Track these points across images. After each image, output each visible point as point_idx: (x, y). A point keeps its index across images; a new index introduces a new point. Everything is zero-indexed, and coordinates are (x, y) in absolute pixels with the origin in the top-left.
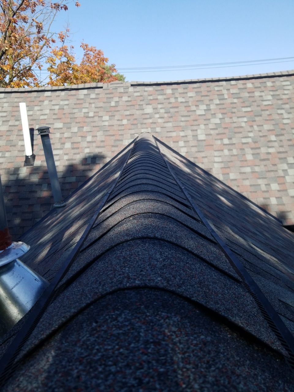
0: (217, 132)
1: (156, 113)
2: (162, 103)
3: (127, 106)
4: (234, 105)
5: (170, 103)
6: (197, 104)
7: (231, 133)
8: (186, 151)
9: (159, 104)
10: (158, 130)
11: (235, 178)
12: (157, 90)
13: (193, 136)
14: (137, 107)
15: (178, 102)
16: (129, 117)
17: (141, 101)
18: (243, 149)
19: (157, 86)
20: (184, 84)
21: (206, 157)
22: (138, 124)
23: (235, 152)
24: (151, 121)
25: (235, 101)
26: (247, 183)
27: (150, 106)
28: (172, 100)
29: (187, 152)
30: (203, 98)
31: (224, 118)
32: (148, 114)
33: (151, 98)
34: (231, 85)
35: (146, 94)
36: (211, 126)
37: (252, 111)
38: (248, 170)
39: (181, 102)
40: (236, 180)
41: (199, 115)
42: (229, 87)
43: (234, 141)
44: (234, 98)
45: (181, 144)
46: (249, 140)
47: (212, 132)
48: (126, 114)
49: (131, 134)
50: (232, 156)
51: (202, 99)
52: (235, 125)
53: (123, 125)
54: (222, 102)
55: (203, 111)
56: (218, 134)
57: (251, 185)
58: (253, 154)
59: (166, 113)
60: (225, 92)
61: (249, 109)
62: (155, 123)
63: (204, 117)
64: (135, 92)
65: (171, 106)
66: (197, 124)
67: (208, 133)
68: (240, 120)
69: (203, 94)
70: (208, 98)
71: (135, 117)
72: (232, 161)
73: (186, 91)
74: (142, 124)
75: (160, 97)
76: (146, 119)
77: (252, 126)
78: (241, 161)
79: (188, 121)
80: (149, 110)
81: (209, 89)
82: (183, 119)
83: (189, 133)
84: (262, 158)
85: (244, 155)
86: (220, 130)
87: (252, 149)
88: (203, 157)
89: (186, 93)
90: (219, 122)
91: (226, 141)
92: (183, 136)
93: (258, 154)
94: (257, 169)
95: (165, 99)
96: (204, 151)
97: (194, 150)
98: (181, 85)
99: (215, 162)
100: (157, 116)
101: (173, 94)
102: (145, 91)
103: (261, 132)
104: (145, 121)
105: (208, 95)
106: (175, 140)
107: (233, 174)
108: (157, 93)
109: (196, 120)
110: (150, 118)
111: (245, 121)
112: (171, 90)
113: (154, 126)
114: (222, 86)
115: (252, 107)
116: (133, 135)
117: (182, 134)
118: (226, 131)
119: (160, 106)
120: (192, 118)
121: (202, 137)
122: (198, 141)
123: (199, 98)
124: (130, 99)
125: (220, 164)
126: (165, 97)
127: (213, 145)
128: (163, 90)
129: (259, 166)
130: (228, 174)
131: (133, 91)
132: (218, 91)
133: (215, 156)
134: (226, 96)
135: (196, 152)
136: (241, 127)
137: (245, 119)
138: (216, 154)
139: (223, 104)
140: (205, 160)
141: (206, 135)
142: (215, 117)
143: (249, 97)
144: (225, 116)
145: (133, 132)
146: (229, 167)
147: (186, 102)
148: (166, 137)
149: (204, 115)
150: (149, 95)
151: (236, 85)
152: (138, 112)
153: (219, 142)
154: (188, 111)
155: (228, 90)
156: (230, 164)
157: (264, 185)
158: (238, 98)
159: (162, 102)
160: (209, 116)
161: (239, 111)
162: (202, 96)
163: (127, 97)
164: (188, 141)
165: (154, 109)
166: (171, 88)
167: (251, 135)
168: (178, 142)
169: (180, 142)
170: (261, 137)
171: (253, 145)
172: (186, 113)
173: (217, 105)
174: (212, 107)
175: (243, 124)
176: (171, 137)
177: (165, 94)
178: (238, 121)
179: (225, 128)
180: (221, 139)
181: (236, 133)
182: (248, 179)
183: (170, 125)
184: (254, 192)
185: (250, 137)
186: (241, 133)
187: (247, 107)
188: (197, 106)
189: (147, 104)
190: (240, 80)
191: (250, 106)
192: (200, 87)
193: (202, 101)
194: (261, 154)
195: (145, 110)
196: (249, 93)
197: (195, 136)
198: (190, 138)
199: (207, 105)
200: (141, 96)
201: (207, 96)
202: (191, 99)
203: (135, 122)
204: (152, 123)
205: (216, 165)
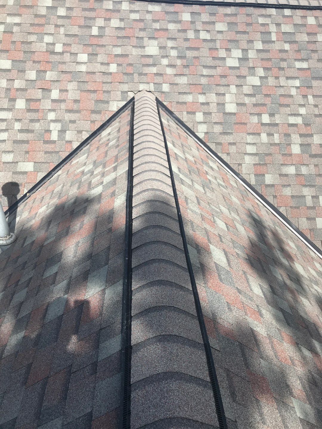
0: (254, 100)
1: (163, 57)
2: (175, 39)
3: (118, 37)
4: (284, 55)
5: (186, 40)
6: (230, 47)
7: (273, 105)
8: (206, 131)
9: (168, 39)
10: (166, 88)
11: (272, 183)
12: (167, 13)
13: (218, 104)
14: (134, 41)
15: (199, 39)
16: (120, 60)
17: (141, 30)
18: (288, 135)
19: (168, 4)
20: (212, 5)
21: (234, 144)
22: (135, 74)
23: (277, 138)
24: (154, 70)
25: (287, 47)
26: (288, 192)
27: (155, 42)
28: (191, 35)
29: (206, 133)
30: (239, 37)
31: (266, 78)
32: (151, 56)
33: (157, 26)
34: (284, 16)
35: (149, 17)
36: (246, 90)
37: (309, 69)
38: (291, 170)
39: (205, 40)
40: (273, 186)
41: (230, 68)
42: (280, 20)
43: (278, 119)
44: (285, 42)
45: (199, 116)
46: (299, 120)
47: (247, 100)
48: (116, 53)
49: (122, 92)
50: (271, 144)
51: (237, 39)
52: (282, 91)
53: (111, 73)
54: (267, 47)
55: (237, 60)
56: (255, 105)
57: (293, 197)
58: (301, 145)
59: (179, 57)
60: (273, 28)
61: (305, 65)
62: (161, 75)
63: (238, 73)
64: (132, 11)
65: (187, 44)
66: (226, 83)
67: (242, 102)
68: (291, 82)
69: (240, 28)
70: (246, 36)
71: (130, 60)
72: (270, 154)
73: (213, 19)
74: (140, 74)
75: (171, 26)
76: (148, 65)
77: (305, 96)
78: (283, 155)
79: (213, 76)
80: (152, 49)
81: (249, 20)
82: (205, 72)
83: (213, 98)
84: (313, 153)
85: (290, 145)
86: (259, 99)
87: (301, 135)
88: (230, 144)
89: (214, 23)
90: (259, 84)
91: (266, 119)
92: (203, 104)
93: (309, 145)
94: (304, 170)
95: (179, 31)
96: (232, 133)
97: (218, 129)
98: (207, 7)
99: (246, 154)
100: (165, 62)
101: (192, 22)
102: (148, 12)
103: (317, 108)
104: (147, 70)
105: (247, 31)
106: (190, 110)
107: (270, 175)
108: (168, 17)
109: (225, 76)
110: (154, 65)
111: (296, 85)
112: (189, 14)
113: (158, 79)
114: (270, 16)
115: (310, 61)
116: (126, 94)
117: (202, 99)
118: (268, 101)
119: (170, 44)
120: (219, 71)
121: (231, 108)
122: (225, 114)
123: (232, 36)
124: (122, 25)
125: (253, 157)
126: (179, 26)
127: (245, 124)
128: (177, 13)
129: (307, 165)
130: (264, 175)
131: (128, 9)
132: (263, 25)
133: (247, 144)
134: (274, 37)
135: (221, 133)
136: (291, 96)
137: (297, 83)
138: (250, 139)
139: (267, 51)
140: (233, 149)
141: (238, 104)
142: (254, 75)
143: (308, 42)
144: (270, 73)
145: (125, 87)
146: (265, 164)
147: (212, 40)
148: (178, 103)
149: (238, 68)
150: (155, 21)
151: (291, 16)
152: (135, 52)
153: (255, 119)
154: (214, 58)
155: (278, 25)
156: (268, 159)
157: (310, 197)
158: (290, 42)
159: (173, 37)
160: (244, 71)
161: (289, 67)
162: (238, 32)
163: (119, 20)
164: (210, 113)
165: (161, 48)
166: (191, 11)
167: (302, 111)
168: (194, 113)
169: (198, 114)
170: (316, 116)
171: (304, 131)
172: (210, 62)
173: (258, 51)
174: (252, 54)
175: (293, 92)
176: (185, 103)
177: (180, 22)
178: (286, 85)
179: (267, 95)
180: (259, 115)
181: (281, 105)
182: (289, 185)
183: (183, 80)
184: (295, 208)
185: (301, 115)
186: (288, 106)
187: (302, 60)
188: (228, 50)
189: (150, 38)
190: (298, 9)
191: (306, 60)
192: (235, 15)
193: (237, 41)
194: (312, 145)
195: (146, 48)
196: (308, 34)
197: (221, 105)
198: (213, 108)
199: (243, 50)
200: (141, 20)
201: (244, 32)
202: (219, 36)
203: (130, 70)
204: (157, 74)
205: (247, 159)
